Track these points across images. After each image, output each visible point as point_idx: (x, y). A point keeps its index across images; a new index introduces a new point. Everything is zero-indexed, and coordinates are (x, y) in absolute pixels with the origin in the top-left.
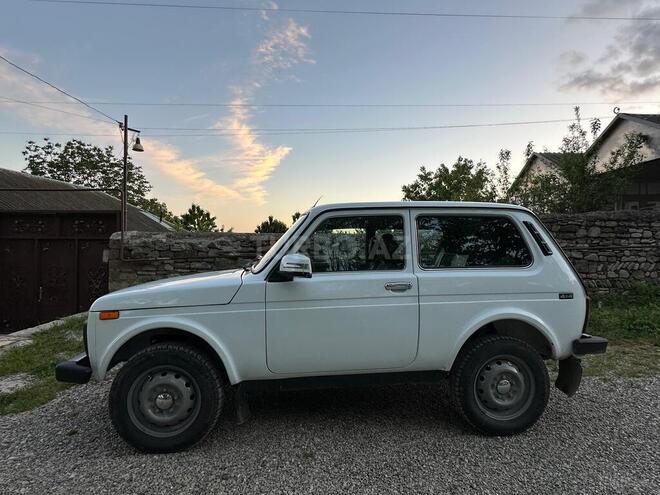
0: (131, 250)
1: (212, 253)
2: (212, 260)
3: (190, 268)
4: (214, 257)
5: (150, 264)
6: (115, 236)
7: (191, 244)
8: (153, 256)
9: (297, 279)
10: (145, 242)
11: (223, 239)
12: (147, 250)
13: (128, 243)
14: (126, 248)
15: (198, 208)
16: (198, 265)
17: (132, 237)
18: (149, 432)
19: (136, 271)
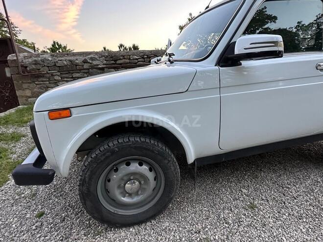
0: (26, 67)
1: (86, 66)
2: (86, 71)
3: (72, 78)
4: (89, 69)
5: (43, 76)
6: (10, 57)
7: (70, 61)
8: (45, 70)
9: (244, 63)
10: (35, 61)
11: (92, 56)
12: (38, 67)
13: (22, 61)
14: (22, 66)
15: (57, 43)
16: (78, 75)
17: (25, 57)
18: (121, 212)
19: (34, 82)
